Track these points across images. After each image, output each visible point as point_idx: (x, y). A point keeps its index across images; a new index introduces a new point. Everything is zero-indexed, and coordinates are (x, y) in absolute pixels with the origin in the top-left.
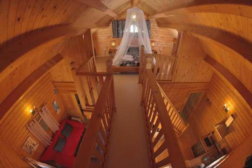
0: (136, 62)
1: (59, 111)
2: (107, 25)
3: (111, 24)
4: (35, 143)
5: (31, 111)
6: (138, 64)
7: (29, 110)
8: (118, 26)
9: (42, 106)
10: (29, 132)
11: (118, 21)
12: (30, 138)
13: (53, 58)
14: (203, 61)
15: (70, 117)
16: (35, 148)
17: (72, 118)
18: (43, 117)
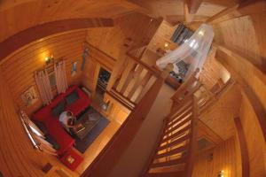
0: (180, 78)
1: (74, 74)
2: (173, 24)
3: (177, 26)
4: (35, 96)
5: (47, 59)
6: (181, 81)
7: (44, 56)
8: (182, 32)
9: (61, 60)
10: (35, 81)
11: (185, 27)
12: (33, 88)
13: (103, 19)
14: (233, 120)
15: (81, 86)
16: (34, 101)
17: (84, 89)
18: (55, 71)
